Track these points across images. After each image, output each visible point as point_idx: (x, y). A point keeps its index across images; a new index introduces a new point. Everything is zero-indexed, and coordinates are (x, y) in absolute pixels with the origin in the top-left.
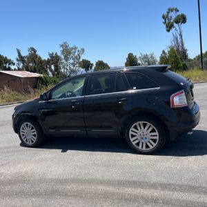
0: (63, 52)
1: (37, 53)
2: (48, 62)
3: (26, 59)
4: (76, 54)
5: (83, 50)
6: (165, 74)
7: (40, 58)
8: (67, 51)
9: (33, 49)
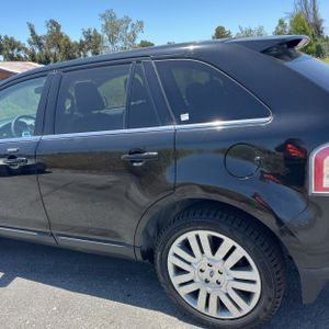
0: (106, 28)
1: (61, 30)
2: (81, 46)
3: (44, 42)
4: (128, 31)
5: (141, 24)
6: (290, 64)
7: (67, 39)
8: (113, 27)
9: (54, 23)
